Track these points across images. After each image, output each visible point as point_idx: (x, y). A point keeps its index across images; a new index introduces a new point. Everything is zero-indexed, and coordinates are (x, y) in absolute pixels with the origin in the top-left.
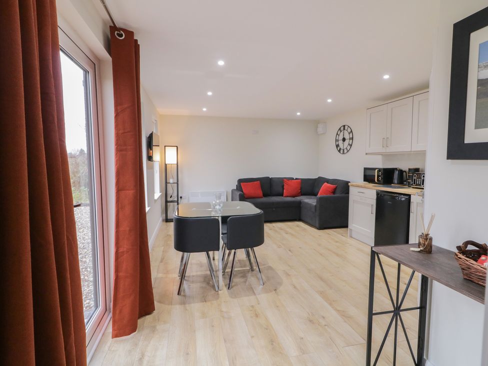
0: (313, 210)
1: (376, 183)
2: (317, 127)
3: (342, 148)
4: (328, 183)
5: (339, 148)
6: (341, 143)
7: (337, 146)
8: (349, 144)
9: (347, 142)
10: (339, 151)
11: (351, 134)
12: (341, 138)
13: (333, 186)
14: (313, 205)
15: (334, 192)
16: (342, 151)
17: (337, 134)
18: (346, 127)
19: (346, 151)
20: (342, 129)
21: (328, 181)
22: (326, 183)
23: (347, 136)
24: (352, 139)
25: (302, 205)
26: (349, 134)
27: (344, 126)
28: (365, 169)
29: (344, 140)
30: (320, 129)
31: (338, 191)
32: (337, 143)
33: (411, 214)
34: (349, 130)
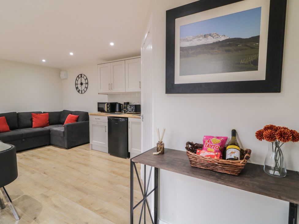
0: (62, 135)
1: (106, 112)
2: (60, 74)
3: (80, 89)
4: (71, 114)
5: (78, 90)
6: (79, 86)
7: (77, 88)
8: (85, 87)
9: (84, 86)
10: (79, 92)
11: (87, 80)
12: (79, 82)
13: (76, 116)
14: (61, 131)
15: (77, 120)
16: (80, 92)
17: (76, 80)
18: (83, 76)
19: (83, 92)
20: (80, 76)
21: (71, 113)
22: (70, 115)
23: (84, 82)
24: (87, 83)
25: (51, 133)
26: (85, 80)
27: (81, 75)
28: (99, 103)
29: (82, 84)
30: (63, 75)
31: (79, 119)
32: (77, 86)
33: (129, 129)
34: (85, 78)
